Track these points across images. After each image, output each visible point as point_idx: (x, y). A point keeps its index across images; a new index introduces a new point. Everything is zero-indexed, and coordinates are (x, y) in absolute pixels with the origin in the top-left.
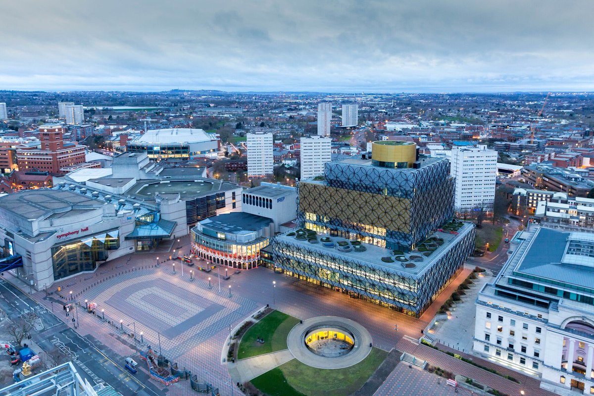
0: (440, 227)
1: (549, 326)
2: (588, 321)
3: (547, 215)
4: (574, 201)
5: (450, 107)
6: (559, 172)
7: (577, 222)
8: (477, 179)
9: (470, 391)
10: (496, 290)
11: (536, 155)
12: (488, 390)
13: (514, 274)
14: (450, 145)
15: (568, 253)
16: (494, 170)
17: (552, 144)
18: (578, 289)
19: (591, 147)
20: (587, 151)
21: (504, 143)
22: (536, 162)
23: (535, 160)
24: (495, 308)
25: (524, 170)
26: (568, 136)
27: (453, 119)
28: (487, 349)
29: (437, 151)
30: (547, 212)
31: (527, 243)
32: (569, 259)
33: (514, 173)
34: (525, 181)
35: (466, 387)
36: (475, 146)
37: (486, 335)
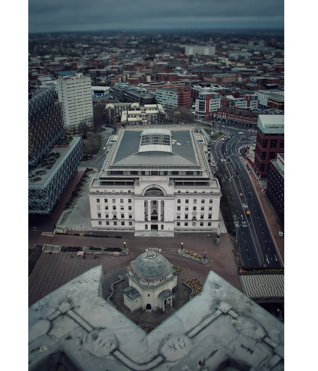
0: (56, 144)
1: (135, 196)
2: (156, 187)
3: (128, 120)
4: (144, 108)
5: (52, 44)
6: (134, 88)
7: (146, 122)
8: (79, 101)
9: (93, 254)
10: (100, 182)
11: (117, 77)
12: (104, 249)
13: (111, 167)
14: (56, 75)
15: (142, 145)
16: (90, 92)
17: (127, 68)
18: (149, 167)
19: (151, 69)
20: (149, 71)
21: (95, 70)
22: (118, 82)
23: (117, 81)
24: (101, 194)
25: (111, 90)
26: (136, 62)
27: (55, 53)
28: (100, 223)
29: (46, 82)
30: (128, 118)
31: (117, 143)
32: (143, 148)
33: (105, 92)
34: (112, 98)
35: (90, 253)
36: (74, 75)
37: (99, 214)
